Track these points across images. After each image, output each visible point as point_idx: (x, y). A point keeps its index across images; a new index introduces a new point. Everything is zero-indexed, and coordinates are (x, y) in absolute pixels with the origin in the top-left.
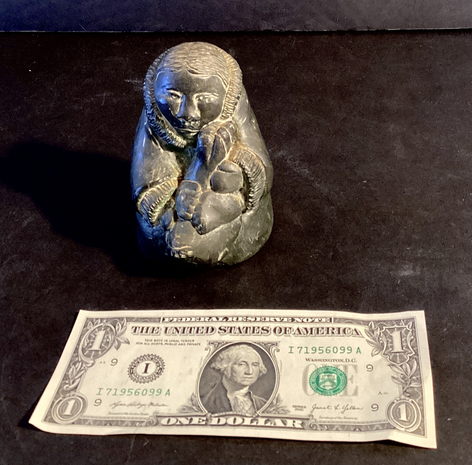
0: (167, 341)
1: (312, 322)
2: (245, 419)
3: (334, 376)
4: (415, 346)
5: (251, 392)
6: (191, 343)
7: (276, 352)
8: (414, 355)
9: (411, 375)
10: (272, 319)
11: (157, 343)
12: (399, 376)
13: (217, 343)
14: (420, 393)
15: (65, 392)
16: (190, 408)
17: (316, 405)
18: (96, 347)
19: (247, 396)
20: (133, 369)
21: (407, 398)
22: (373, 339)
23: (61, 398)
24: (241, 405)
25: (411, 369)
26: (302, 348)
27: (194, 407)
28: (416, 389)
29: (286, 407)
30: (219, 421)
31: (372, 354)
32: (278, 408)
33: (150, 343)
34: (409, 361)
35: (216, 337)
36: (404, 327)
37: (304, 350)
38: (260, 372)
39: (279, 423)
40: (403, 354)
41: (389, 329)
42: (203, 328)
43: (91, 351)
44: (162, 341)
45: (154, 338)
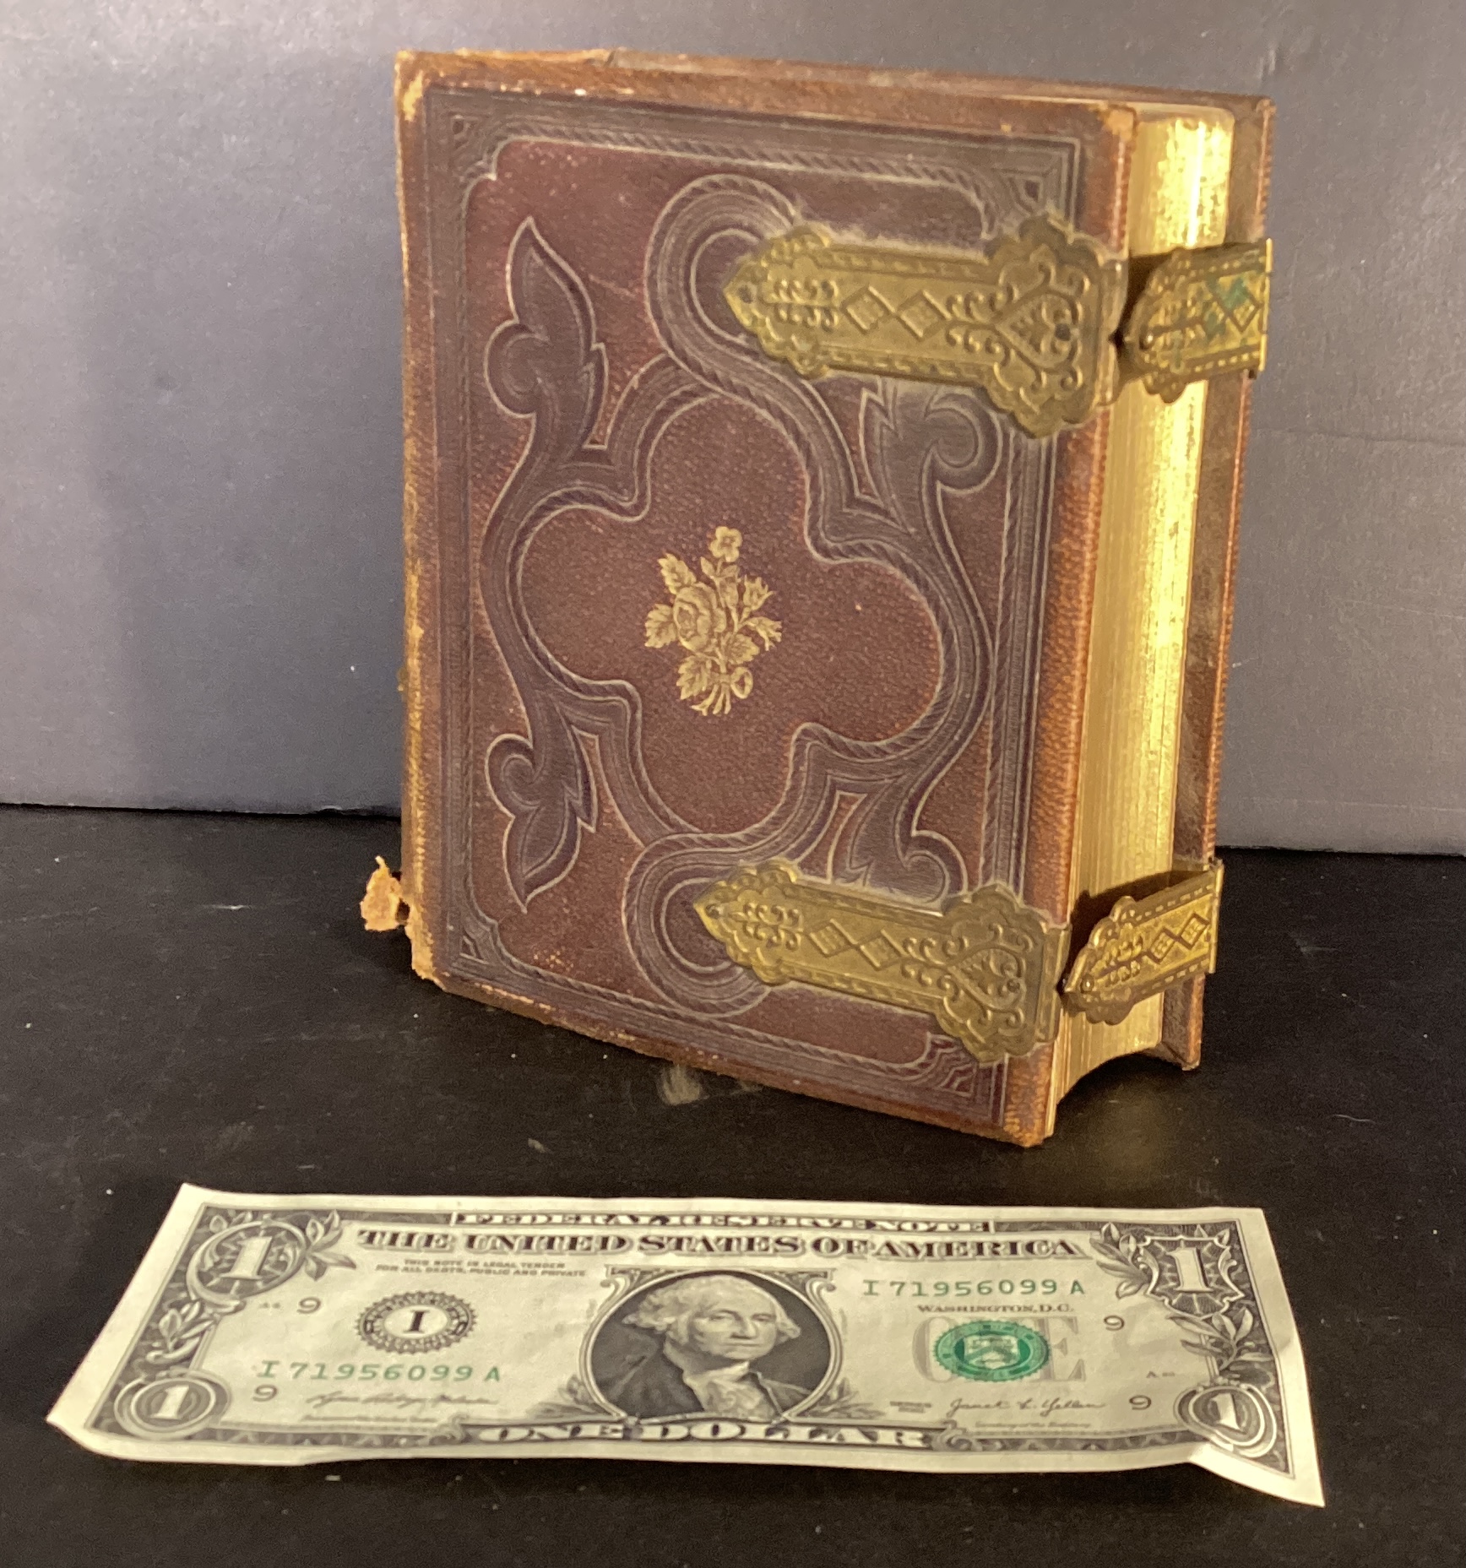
0: (476, 1264)
1: (930, 1230)
3: (1008, 1341)
4: (1243, 1278)
5: (760, 1375)
6: (554, 1270)
7: (824, 1292)
8: (1244, 1296)
9: (1239, 1338)
10: (805, 1222)
11: (443, 1268)
12: (1203, 1340)
13: (638, 1273)
14: (1270, 1374)
15: (154, 1368)
16: (571, 1409)
17: (960, 1400)
18: (245, 1270)
19: (747, 1382)
20: (372, 1322)
21: (1234, 1383)
22: (1119, 1259)
24: (730, 1400)
25: (1238, 1326)
26: (903, 1284)
27: (583, 1407)
28: (1257, 1366)
29: (869, 1404)
31: (1117, 1293)
32: (849, 1407)
33: (423, 1268)
34: (1228, 1310)
35: (633, 1258)
36: (1205, 1243)
37: (911, 1289)
38: (780, 1333)
39: (853, 1436)
40: (1208, 1295)
41: (1163, 1243)
42: (589, 1238)
43: (234, 1279)
44: (459, 1263)
45: (432, 1258)
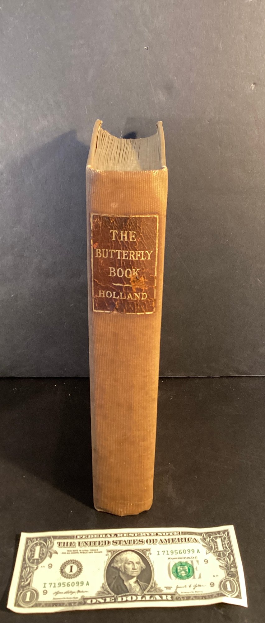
0: (81, 550)
1: (169, 535)
2: (138, 597)
3: (186, 568)
4: (230, 547)
5: (139, 580)
6: (96, 551)
7: (150, 555)
8: (231, 552)
9: (230, 564)
10: (144, 534)
11: (75, 552)
12: (223, 565)
13: (113, 552)
14: (236, 574)
15: (23, 587)
16: (103, 593)
17: (178, 585)
18: (36, 556)
19: (137, 583)
20: (63, 570)
21: (230, 578)
22: (206, 544)
23: (21, 591)
24: (134, 589)
25: (230, 560)
27: (105, 592)
28: (234, 572)
29: (160, 588)
30: (122, 599)
31: (206, 553)
32: (156, 589)
33: (71, 552)
34: (228, 555)
35: (112, 547)
36: (222, 536)
37: (166, 553)
38: (142, 567)
39: (158, 597)
40: (224, 552)
41: (214, 537)
42: (102, 541)
43: (34, 560)
44: (77, 550)
45: (72, 549)
